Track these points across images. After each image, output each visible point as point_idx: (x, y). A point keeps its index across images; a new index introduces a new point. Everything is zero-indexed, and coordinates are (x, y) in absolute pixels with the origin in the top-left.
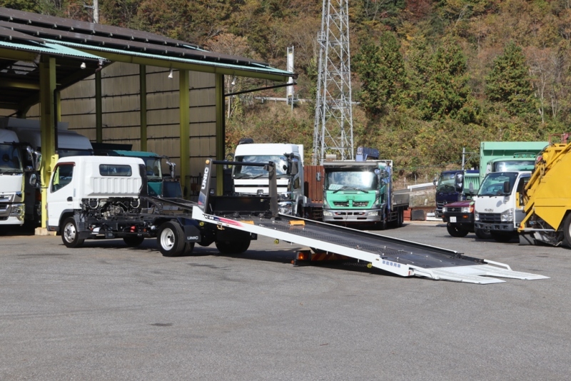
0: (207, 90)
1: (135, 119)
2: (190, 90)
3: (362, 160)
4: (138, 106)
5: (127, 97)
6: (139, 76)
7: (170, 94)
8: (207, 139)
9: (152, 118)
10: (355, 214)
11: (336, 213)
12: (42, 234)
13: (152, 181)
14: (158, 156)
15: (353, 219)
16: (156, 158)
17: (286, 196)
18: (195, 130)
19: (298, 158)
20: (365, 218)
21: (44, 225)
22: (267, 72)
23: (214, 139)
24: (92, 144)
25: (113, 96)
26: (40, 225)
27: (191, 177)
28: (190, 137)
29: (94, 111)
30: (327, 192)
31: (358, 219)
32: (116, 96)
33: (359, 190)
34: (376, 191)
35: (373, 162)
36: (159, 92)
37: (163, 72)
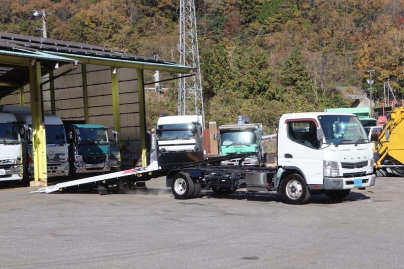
0: (131, 81)
1: (80, 103)
2: (119, 82)
3: (242, 124)
4: (82, 95)
5: (73, 89)
6: (81, 74)
7: (104, 85)
8: (133, 115)
9: (92, 102)
11: (229, 161)
12: (35, 186)
13: (103, 144)
14: (105, 127)
16: (104, 129)
18: (125, 109)
19: (200, 124)
20: (249, 164)
21: (36, 178)
22: (177, 68)
23: (138, 115)
25: (62, 89)
26: (33, 179)
27: (122, 141)
28: (120, 114)
29: (50, 99)
30: (222, 147)
31: (244, 164)
32: (64, 88)
33: (244, 144)
34: (256, 145)
35: (251, 125)
36: (97, 84)
37: (99, 71)
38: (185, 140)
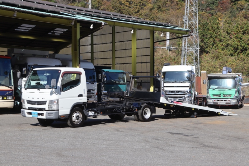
1: (110, 54)
2: (137, 40)
3: (226, 73)
4: (111, 49)
5: (106, 44)
6: (112, 34)
7: (127, 42)
8: (145, 64)
9: (118, 54)
10: (225, 101)
11: (214, 100)
13: (122, 84)
14: (125, 72)
15: (223, 103)
16: (124, 73)
17: (188, 91)
18: (140, 59)
19: (193, 72)
20: (230, 103)
22: (178, 30)
23: (149, 64)
24: (95, 66)
25: (99, 44)
27: (137, 82)
28: (137, 63)
29: (90, 51)
30: (209, 89)
31: (226, 103)
32: (100, 44)
33: (227, 88)
34: (236, 89)
35: (233, 74)
36: (122, 41)
37: (123, 32)
38: (181, 84)
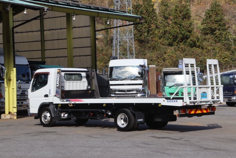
0: (84, 28)
1: (38, 46)
2: (73, 28)
4: (39, 38)
5: (31, 33)
7: (60, 30)
8: (85, 57)
9: (48, 45)
12: (6, 118)
17: (141, 90)
18: (78, 52)
19: (146, 67)
21: (7, 112)
22: (127, 16)
23: (89, 57)
24: (28, 61)
25: (22, 33)
26: (4, 112)
28: (74, 56)
30: (165, 87)
32: (23, 32)
36: (53, 30)
37: (55, 17)
38: (133, 81)
